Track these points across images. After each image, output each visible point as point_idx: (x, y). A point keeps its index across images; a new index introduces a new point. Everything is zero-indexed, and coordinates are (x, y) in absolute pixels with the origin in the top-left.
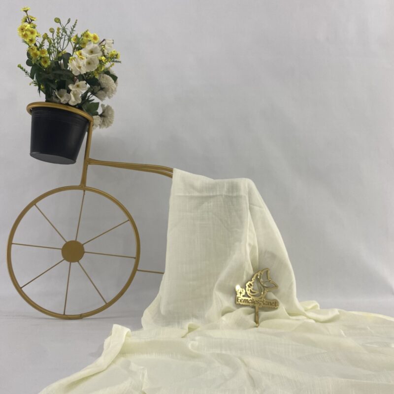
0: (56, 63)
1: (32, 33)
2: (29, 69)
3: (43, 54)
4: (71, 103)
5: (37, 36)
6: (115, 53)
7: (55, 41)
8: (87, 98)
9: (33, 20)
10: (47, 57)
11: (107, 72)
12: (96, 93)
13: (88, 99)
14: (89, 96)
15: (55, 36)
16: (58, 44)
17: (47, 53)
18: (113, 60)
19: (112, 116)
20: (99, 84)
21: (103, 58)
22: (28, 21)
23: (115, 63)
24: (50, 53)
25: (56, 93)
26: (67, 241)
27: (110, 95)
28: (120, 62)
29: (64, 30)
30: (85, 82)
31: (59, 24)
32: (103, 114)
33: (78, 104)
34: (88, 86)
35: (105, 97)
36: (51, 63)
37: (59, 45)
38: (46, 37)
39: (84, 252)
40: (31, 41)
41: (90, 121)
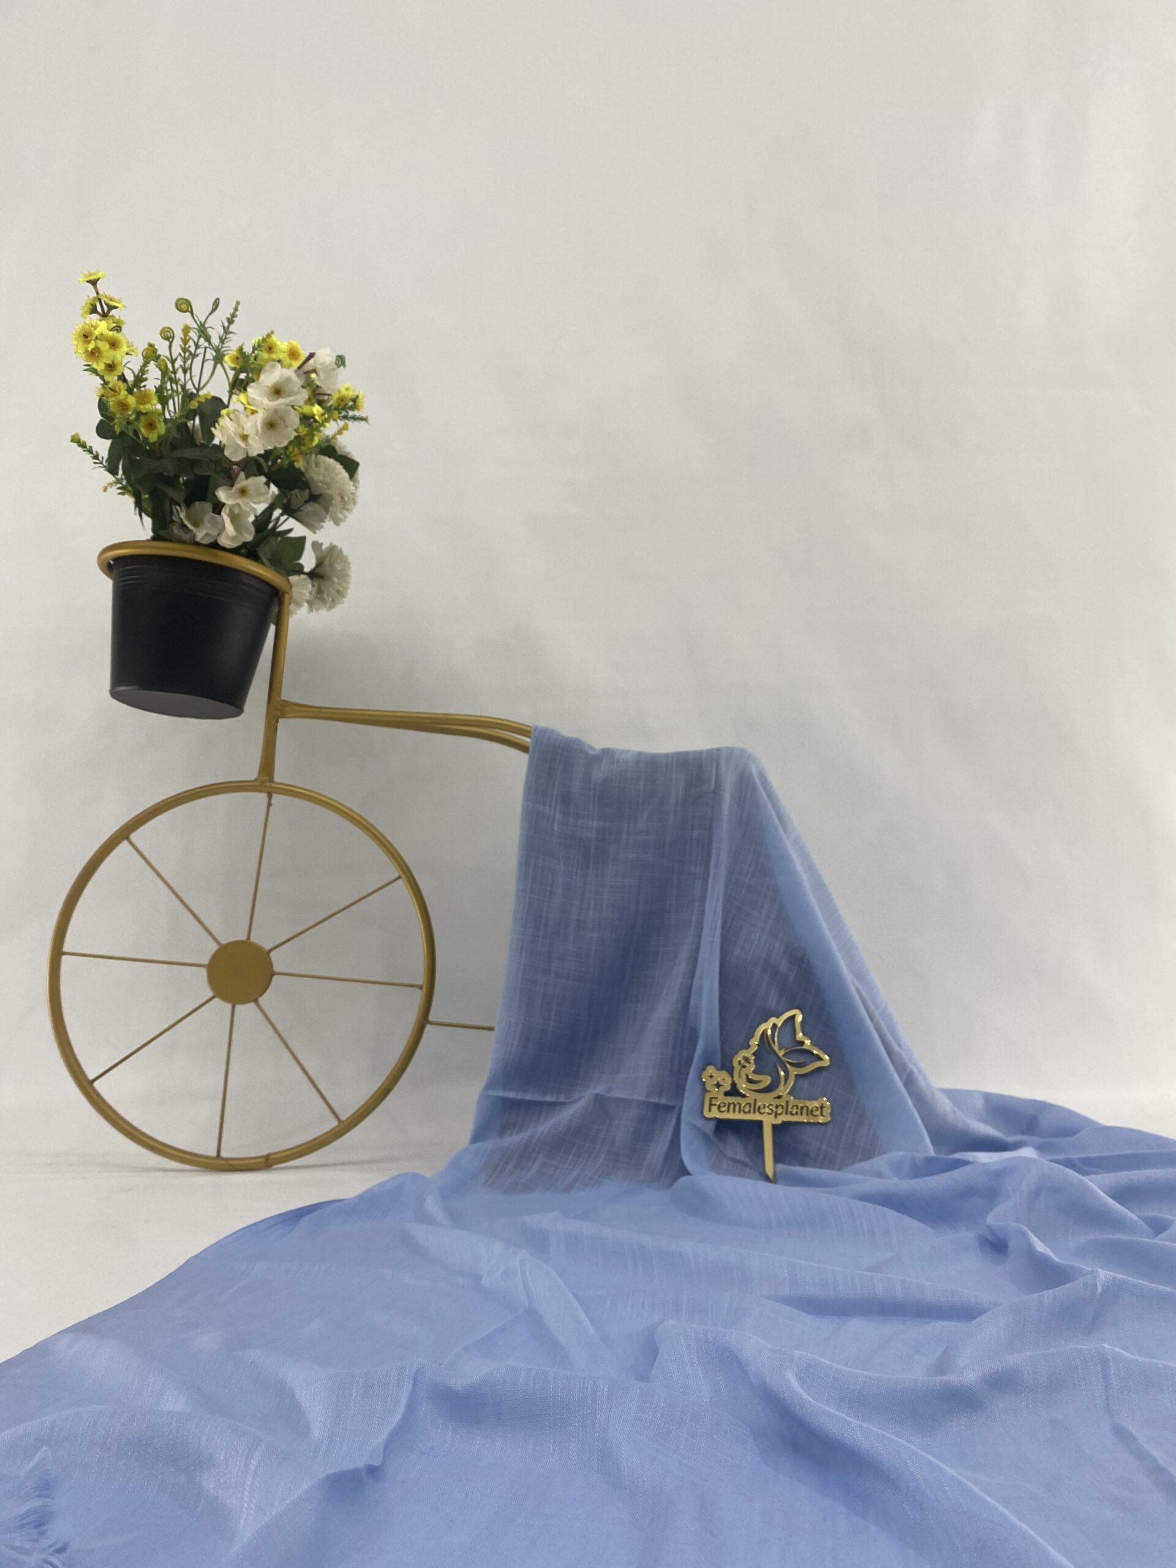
0: (182, 428)
1: (114, 344)
2: (103, 446)
3: (144, 403)
4: (224, 542)
5: (127, 354)
6: (351, 394)
7: (178, 364)
8: (271, 525)
9: (116, 307)
10: (153, 412)
11: (329, 450)
12: (298, 510)
13: (275, 527)
14: (278, 519)
15: (177, 350)
16: (185, 372)
17: (155, 400)
18: (344, 413)
19: (344, 575)
20: (306, 485)
21: (317, 409)
22: (99, 309)
23: (350, 423)
24: (164, 401)
25: (182, 516)
26: (224, 942)
27: (340, 515)
28: (364, 419)
29: (203, 332)
30: (263, 479)
31: (189, 314)
32: (318, 571)
33: (245, 544)
34: (274, 489)
35: (322, 521)
36: (168, 431)
37: (188, 375)
38: (152, 354)
39: (273, 974)
40: (111, 367)
41: (281, 591)
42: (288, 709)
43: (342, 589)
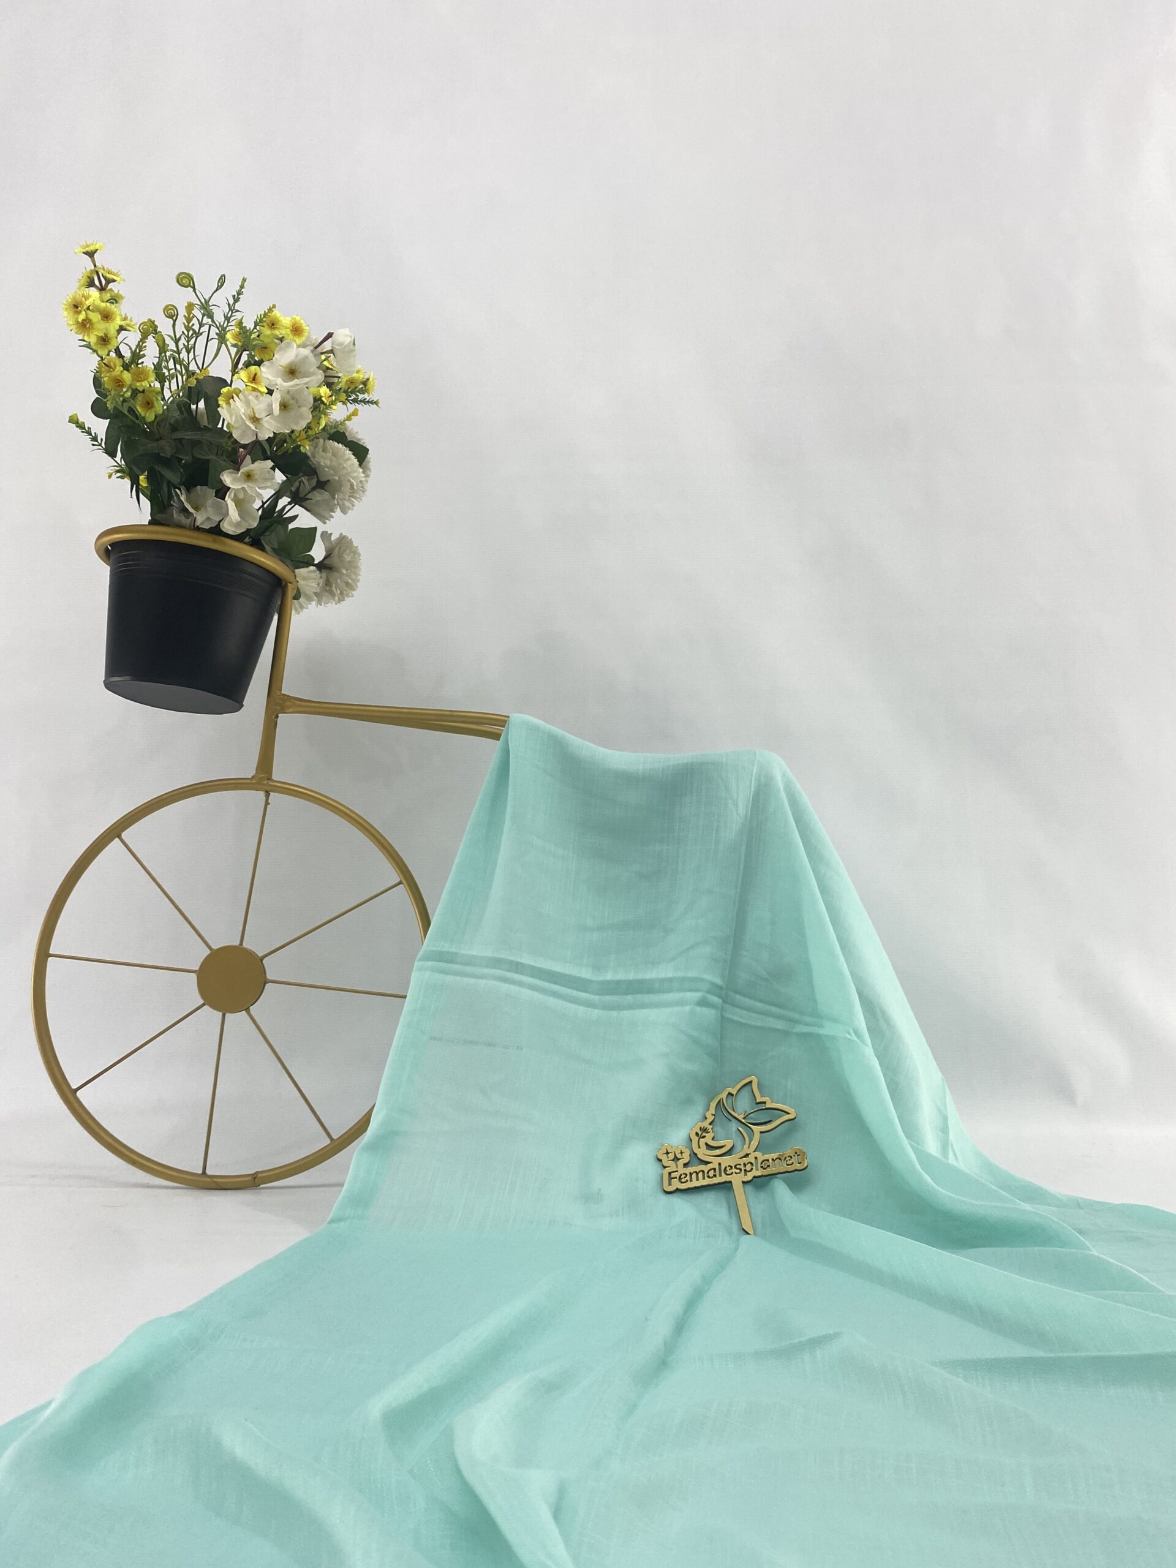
0: (184, 410)
1: (107, 316)
2: (100, 426)
3: (141, 380)
4: (226, 527)
5: (122, 329)
6: (361, 376)
7: (183, 341)
8: (277, 514)
9: (114, 281)
10: (153, 391)
11: (338, 435)
12: (305, 498)
13: (281, 515)
14: (284, 508)
15: (180, 328)
16: (188, 352)
17: (152, 377)
18: (353, 397)
19: (353, 566)
20: (312, 472)
21: (324, 391)
22: (97, 282)
23: (360, 407)
24: (161, 378)
25: (182, 498)
26: (215, 947)
27: (347, 504)
28: (376, 403)
29: (207, 309)
30: (270, 463)
31: (191, 290)
32: (325, 562)
33: (248, 530)
34: (280, 477)
35: (331, 510)
36: (166, 408)
37: (191, 355)
38: (150, 329)
39: (266, 982)
40: (105, 341)
41: (285, 580)
42: (288, 703)
43: (350, 581)
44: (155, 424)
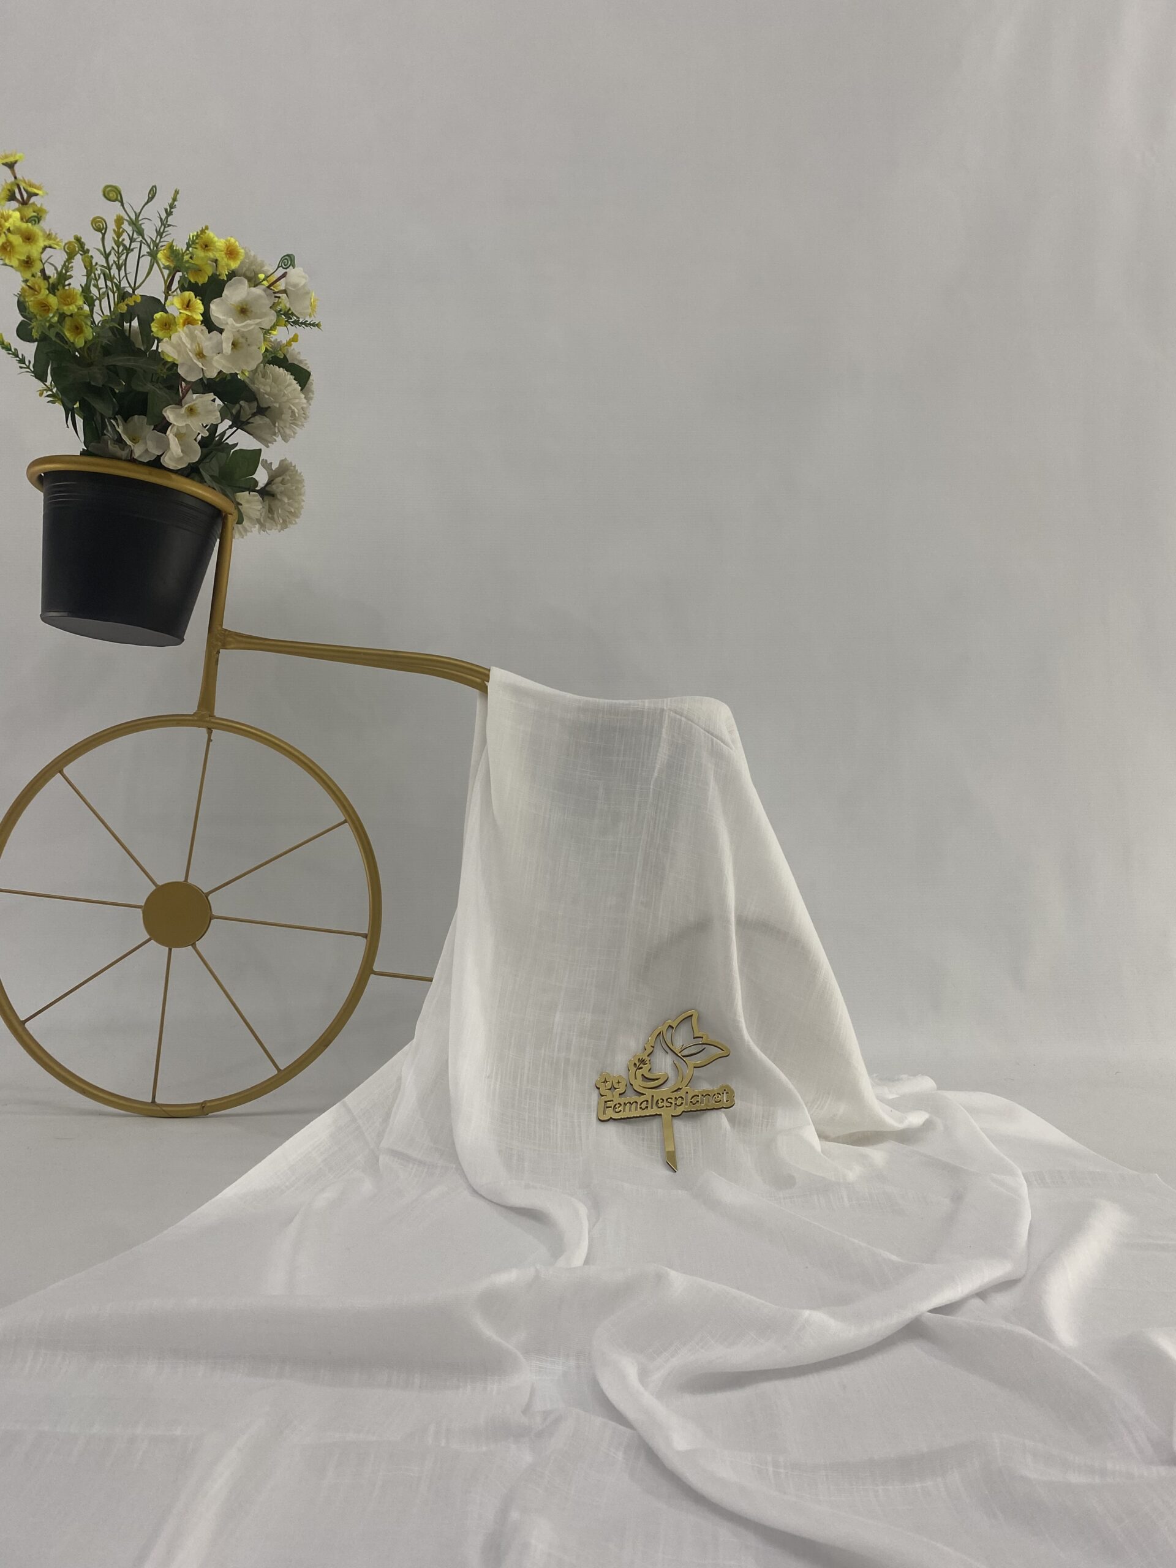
0: (116, 330)
1: (28, 238)
3: (69, 304)
4: (167, 461)
5: (47, 248)
8: (217, 439)
9: (36, 195)
10: (81, 314)
11: (277, 358)
13: (221, 442)
15: (110, 244)
16: (119, 268)
17: (80, 302)
19: (296, 496)
20: (252, 397)
22: (18, 196)
24: (90, 301)
25: (119, 430)
26: (161, 882)
28: (318, 325)
29: (135, 224)
32: (267, 489)
33: (190, 465)
34: (220, 404)
35: (273, 435)
36: (99, 335)
37: (123, 272)
38: (77, 247)
39: (212, 917)
40: (28, 262)
41: (225, 512)
42: (229, 639)
43: (293, 510)
44: (85, 349)
